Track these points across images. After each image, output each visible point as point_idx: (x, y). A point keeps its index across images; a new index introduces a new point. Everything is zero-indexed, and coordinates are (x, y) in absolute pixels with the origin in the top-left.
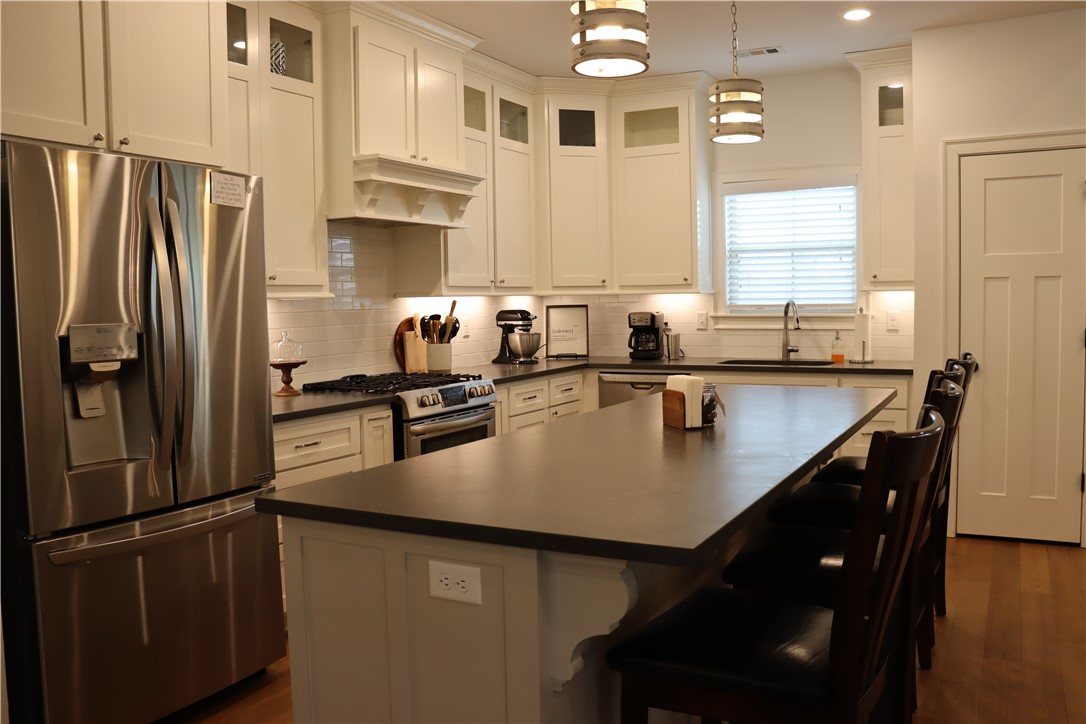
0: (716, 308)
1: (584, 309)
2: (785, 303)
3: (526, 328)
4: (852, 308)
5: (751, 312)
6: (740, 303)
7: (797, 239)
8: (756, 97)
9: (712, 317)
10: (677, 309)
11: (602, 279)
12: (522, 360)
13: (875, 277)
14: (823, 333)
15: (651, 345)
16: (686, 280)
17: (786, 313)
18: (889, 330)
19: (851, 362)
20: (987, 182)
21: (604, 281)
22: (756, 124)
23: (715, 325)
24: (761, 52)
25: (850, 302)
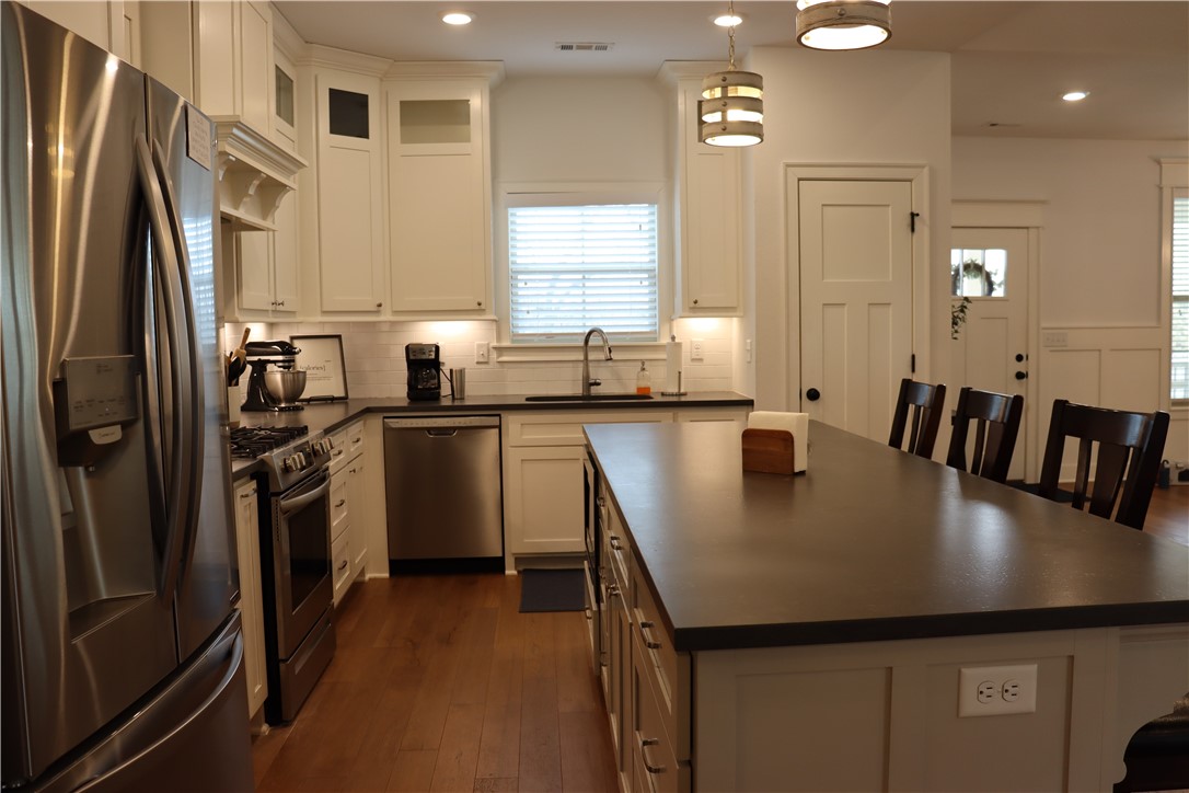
0: (499, 338)
1: (337, 340)
2: (587, 331)
3: (288, 365)
4: (653, 336)
5: (540, 341)
6: (521, 332)
7: (586, 260)
8: (754, 93)
9: (495, 348)
10: (454, 338)
11: (378, 302)
12: (283, 405)
13: (696, 302)
14: (623, 363)
15: (433, 382)
16: (479, 304)
17: (587, 341)
18: (693, 360)
19: (663, 394)
20: (825, 208)
21: (380, 305)
22: (754, 123)
23: (498, 357)
24: (589, 48)
25: (647, 329)
